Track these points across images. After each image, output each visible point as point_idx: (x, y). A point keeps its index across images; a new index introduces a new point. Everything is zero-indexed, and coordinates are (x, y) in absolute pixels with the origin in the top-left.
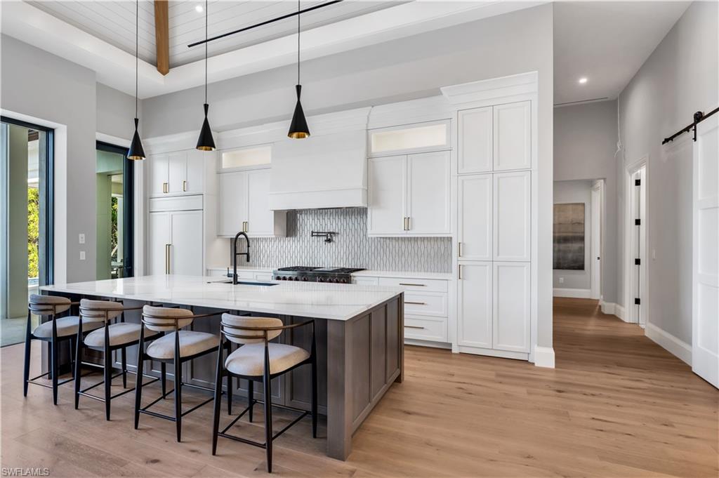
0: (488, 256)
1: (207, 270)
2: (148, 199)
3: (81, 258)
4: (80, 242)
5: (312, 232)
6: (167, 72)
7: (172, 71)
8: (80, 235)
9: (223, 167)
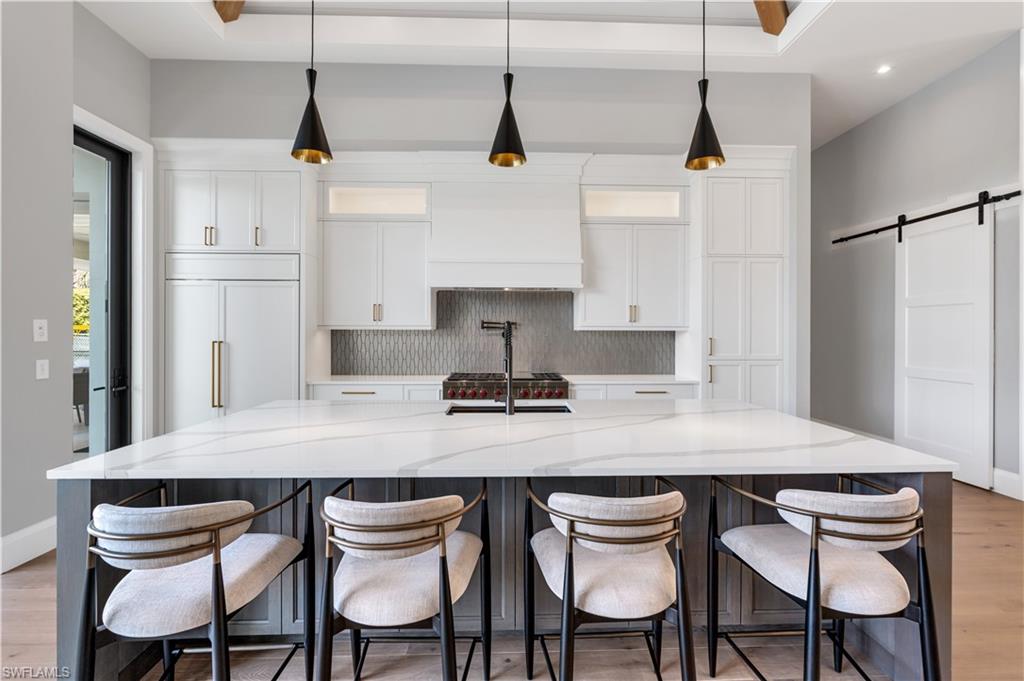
0: (740, 354)
1: (308, 386)
2: (164, 256)
3: (39, 376)
4: (37, 339)
5: (483, 323)
6: (234, 17)
7: (243, 18)
8: (37, 323)
9: (331, 211)
